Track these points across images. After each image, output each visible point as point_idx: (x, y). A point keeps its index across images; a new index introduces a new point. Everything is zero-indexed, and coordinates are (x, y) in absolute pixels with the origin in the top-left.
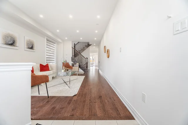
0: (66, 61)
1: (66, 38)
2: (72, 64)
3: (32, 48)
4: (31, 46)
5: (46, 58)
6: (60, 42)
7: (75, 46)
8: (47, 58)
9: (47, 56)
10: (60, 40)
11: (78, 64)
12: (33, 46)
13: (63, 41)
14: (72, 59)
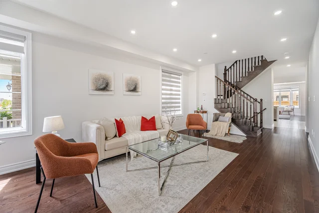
0: (202, 109)
1: (200, 60)
2: (215, 114)
3: (134, 90)
4: (134, 86)
5: (161, 103)
6: (189, 72)
7: (225, 74)
8: (163, 103)
9: (163, 101)
10: (188, 68)
11: (229, 115)
12: (138, 86)
13: (197, 67)
14: (215, 103)
